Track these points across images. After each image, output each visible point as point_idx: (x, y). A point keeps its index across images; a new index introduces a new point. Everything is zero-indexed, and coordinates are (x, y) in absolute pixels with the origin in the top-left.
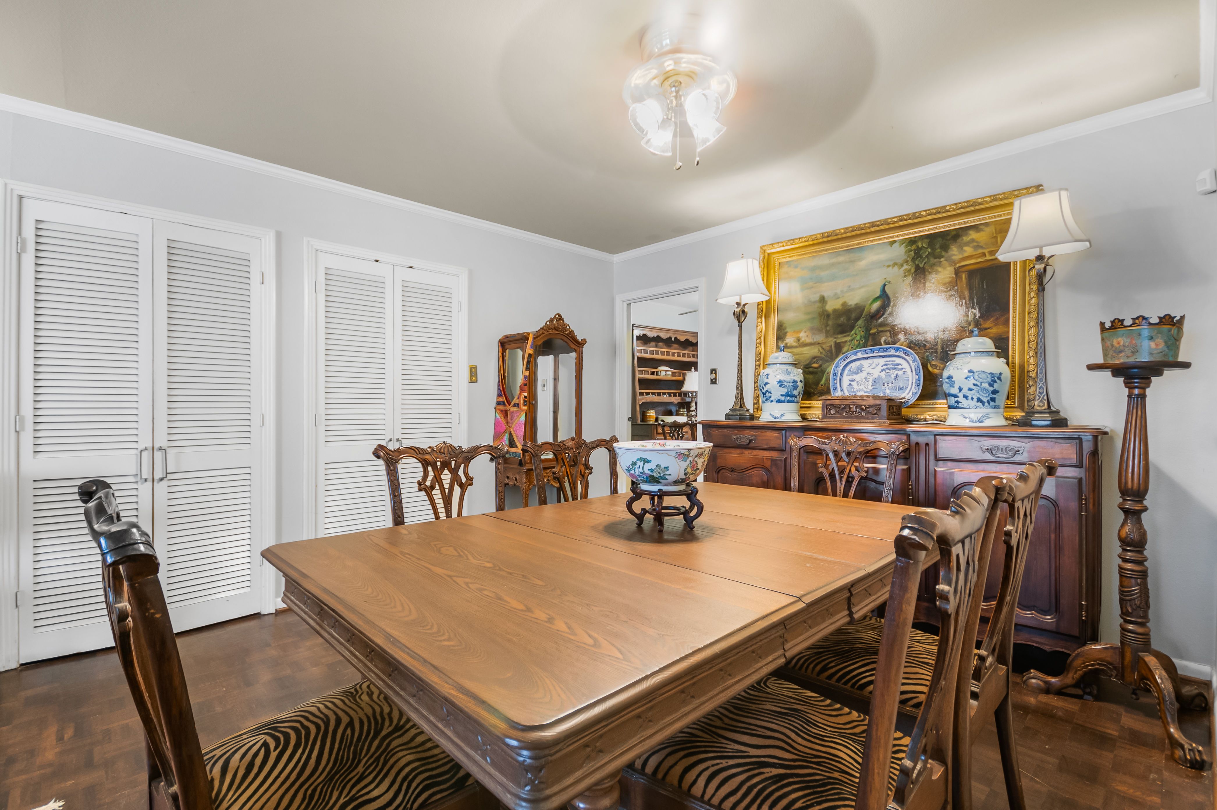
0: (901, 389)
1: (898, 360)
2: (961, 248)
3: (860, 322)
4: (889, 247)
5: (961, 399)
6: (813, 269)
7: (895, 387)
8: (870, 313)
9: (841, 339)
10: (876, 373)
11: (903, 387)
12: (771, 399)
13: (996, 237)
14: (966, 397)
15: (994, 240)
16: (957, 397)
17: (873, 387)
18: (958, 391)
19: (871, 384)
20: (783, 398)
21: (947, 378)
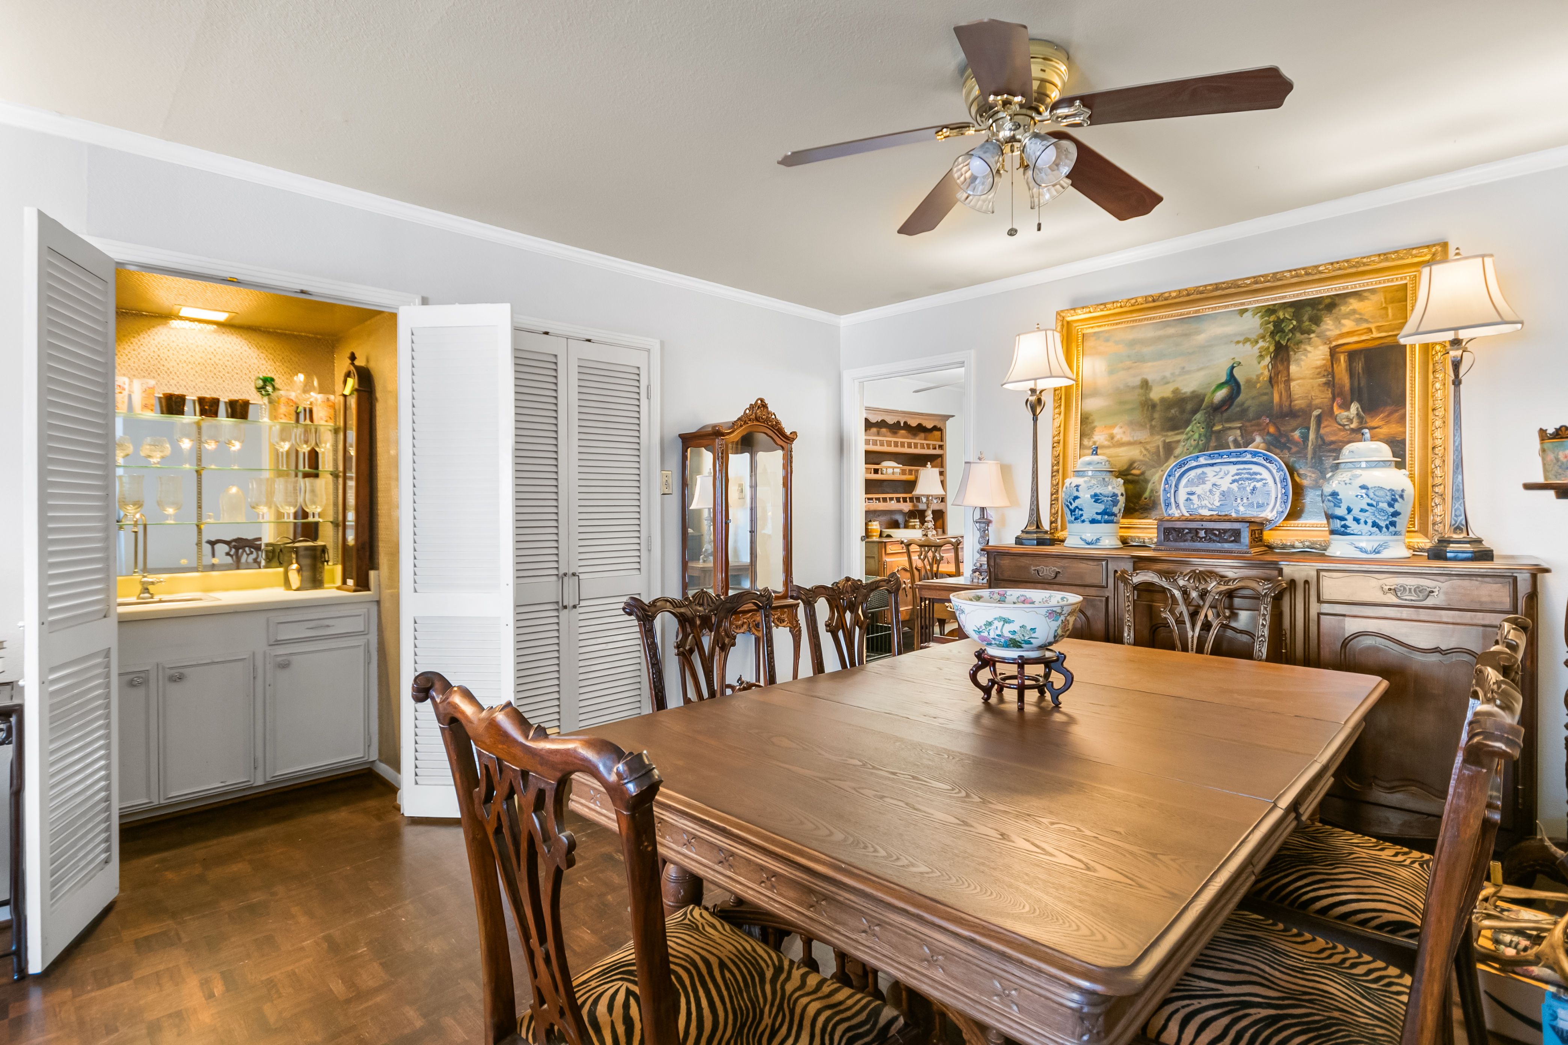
0: (1259, 506)
1: (1255, 468)
2: (1338, 320)
3: (1198, 416)
4: (1238, 317)
5: (1350, 522)
6: (1133, 343)
7: (1252, 503)
8: (1212, 403)
9: (1172, 437)
10: (1225, 484)
11: (1263, 504)
12: (1083, 518)
13: (1386, 308)
14: (1357, 520)
15: (1383, 312)
16: (1346, 520)
17: (1220, 503)
18: (1347, 512)
19: (1218, 499)
20: (1099, 517)
21: (1330, 495)
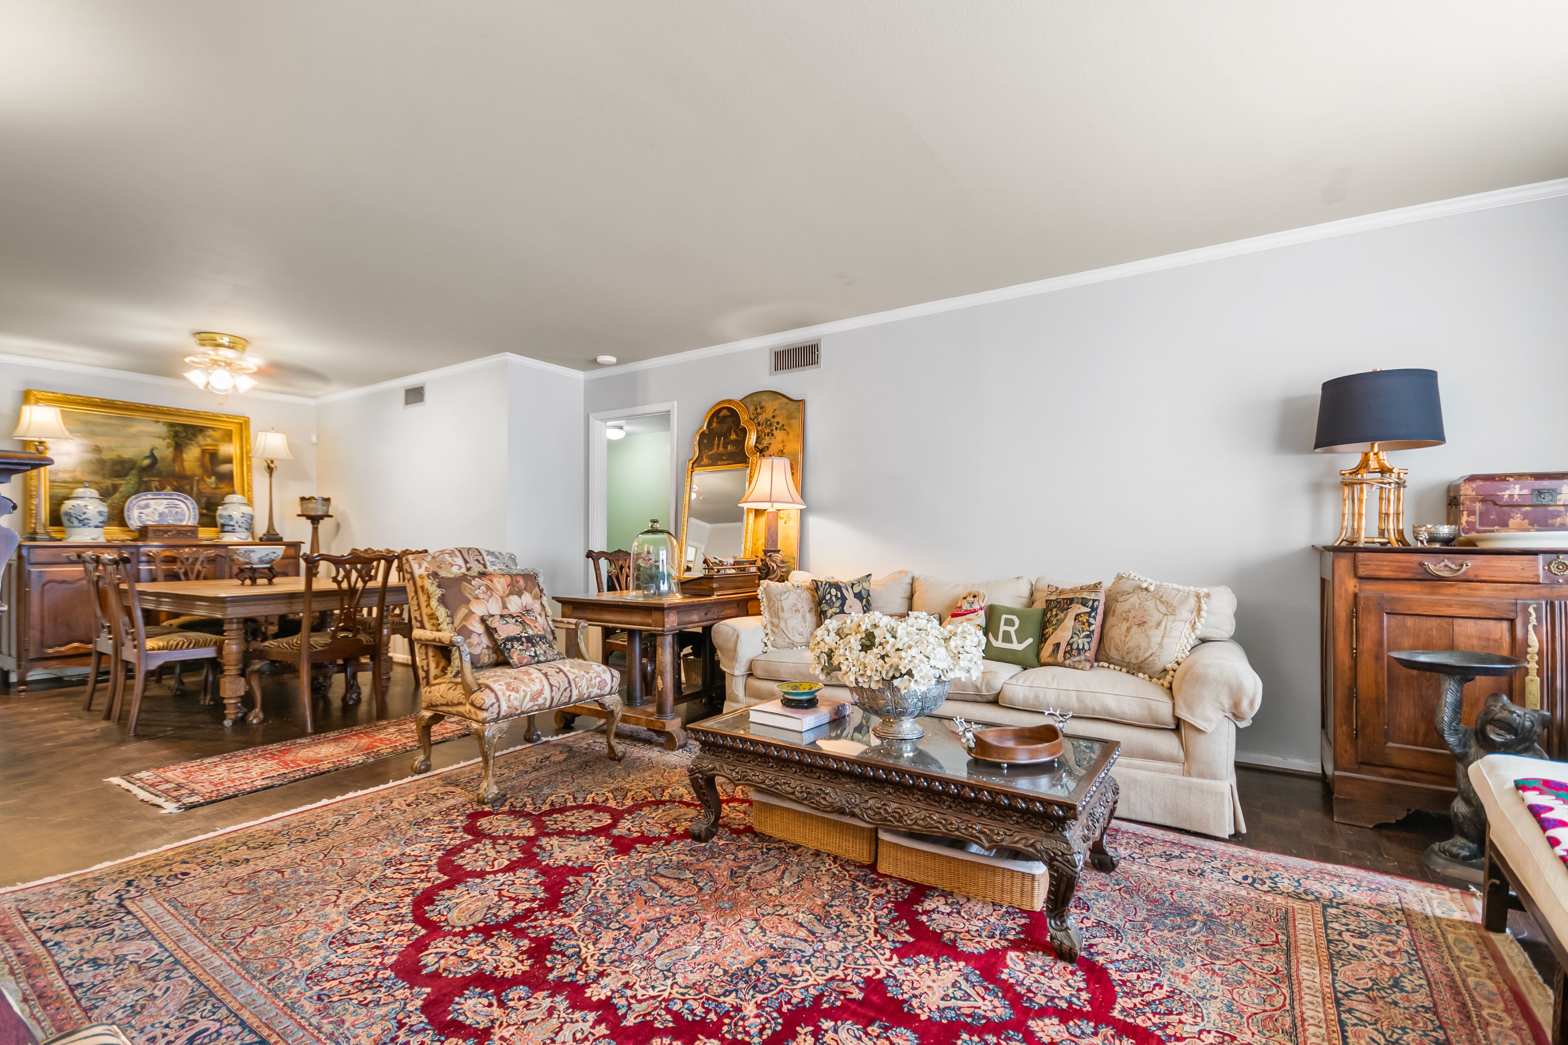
1: (179, 502)
2: (204, 438)
3: (134, 472)
4: (155, 424)
7: (176, 519)
9: (117, 481)
10: (161, 509)
11: (185, 519)
17: (159, 518)
19: (157, 516)
